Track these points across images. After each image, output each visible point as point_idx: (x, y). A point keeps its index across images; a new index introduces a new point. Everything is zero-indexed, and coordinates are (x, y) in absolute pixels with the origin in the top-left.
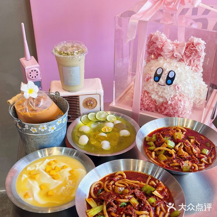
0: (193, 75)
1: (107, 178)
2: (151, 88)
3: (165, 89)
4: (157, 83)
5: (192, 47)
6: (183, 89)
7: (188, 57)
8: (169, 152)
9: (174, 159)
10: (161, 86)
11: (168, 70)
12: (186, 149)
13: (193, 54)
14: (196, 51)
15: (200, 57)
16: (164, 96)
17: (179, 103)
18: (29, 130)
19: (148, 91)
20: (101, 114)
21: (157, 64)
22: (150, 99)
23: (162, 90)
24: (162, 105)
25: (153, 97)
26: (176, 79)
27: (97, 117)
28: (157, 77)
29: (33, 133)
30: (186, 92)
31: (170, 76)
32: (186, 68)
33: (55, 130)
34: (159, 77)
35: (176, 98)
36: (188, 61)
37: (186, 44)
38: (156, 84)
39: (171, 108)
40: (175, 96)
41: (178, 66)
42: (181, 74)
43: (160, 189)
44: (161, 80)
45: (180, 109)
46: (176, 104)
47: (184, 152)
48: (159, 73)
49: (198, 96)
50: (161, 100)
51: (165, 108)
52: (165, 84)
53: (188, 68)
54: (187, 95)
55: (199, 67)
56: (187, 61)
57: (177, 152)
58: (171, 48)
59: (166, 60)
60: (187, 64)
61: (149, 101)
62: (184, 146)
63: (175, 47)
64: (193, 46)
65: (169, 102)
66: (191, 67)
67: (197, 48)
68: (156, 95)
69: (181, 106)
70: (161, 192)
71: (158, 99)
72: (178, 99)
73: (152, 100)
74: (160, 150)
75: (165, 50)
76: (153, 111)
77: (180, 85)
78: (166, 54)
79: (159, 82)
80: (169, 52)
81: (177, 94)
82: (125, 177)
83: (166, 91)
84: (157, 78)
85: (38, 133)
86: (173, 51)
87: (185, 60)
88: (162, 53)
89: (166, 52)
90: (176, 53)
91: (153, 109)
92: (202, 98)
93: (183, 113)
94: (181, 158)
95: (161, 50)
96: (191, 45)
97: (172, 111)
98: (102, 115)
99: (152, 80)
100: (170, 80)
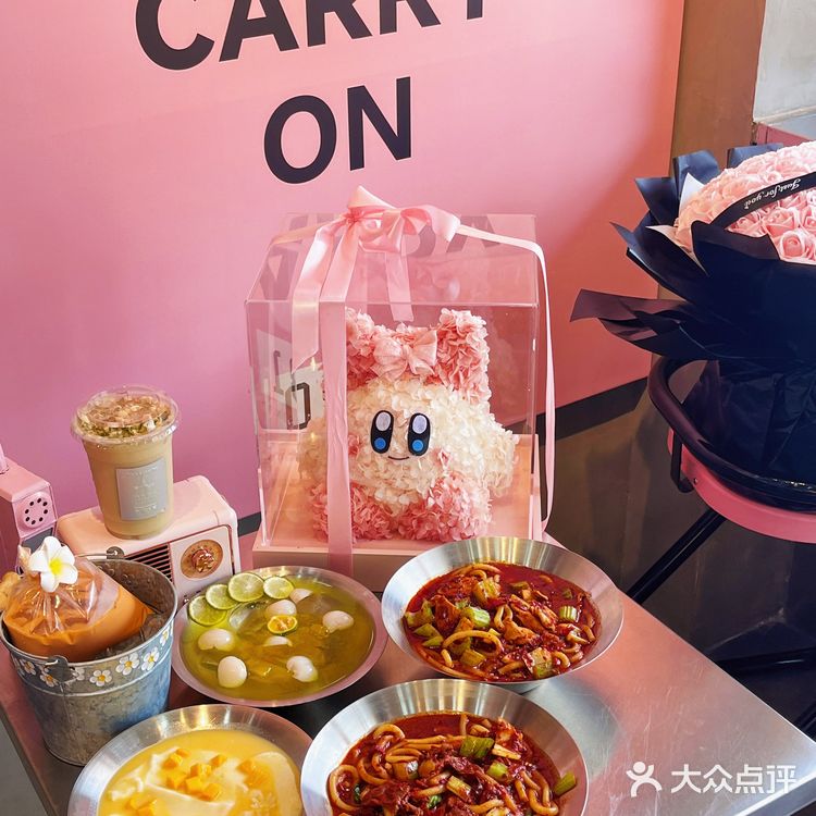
0: (472, 413)
1: (358, 752)
2: (368, 473)
3: (409, 468)
4: (384, 455)
5: (455, 340)
6: (456, 459)
7: (448, 368)
8: (485, 640)
9: (503, 654)
10: (397, 463)
11: (407, 415)
12: (522, 619)
13: (461, 356)
14: (468, 348)
15: (477, 362)
16: (410, 488)
17: (456, 498)
18: (86, 681)
19: (361, 484)
20: (242, 584)
21: (368, 400)
22: (372, 503)
23: (401, 472)
24: (408, 512)
25: (379, 496)
26: (433, 435)
27: (232, 595)
28: (381, 438)
29: (98, 689)
30: (466, 463)
31: (418, 430)
32: (450, 398)
33: (156, 663)
34: (387, 435)
35: (445, 486)
36: (451, 378)
37: (435, 333)
38: (381, 460)
39: (437, 516)
40: (441, 481)
41: (428, 397)
42: (442, 417)
43: (505, 737)
44: (394, 444)
45: (463, 515)
46: (450, 503)
47: (520, 629)
48: (382, 426)
49: (495, 468)
50: (405, 500)
51: (420, 521)
52: (409, 454)
53: (455, 397)
54: (469, 471)
55: (481, 389)
56: (448, 379)
57: (503, 633)
58: (397, 352)
59: (392, 385)
60: (452, 387)
61: (371, 511)
62: (515, 613)
63: (406, 347)
64: (455, 336)
65: (431, 502)
66: (460, 393)
67: (468, 341)
68: (386, 489)
69: (463, 506)
70: (510, 745)
71: (396, 499)
72: (451, 486)
73: (376, 507)
74: (458, 642)
75: (384, 361)
76: (384, 538)
77: (448, 449)
78: (388, 369)
79: (390, 453)
80: (395, 363)
81: (444, 474)
82: (402, 735)
83: (413, 473)
84: (381, 442)
85: (112, 685)
86: (404, 358)
87: (443, 377)
88: (375, 369)
89: (386, 366)
90: (416, 364)
91: (385, 532)
92: (505, 471)
93: (473, 524)
94: (520, 647)
95: (371, 360)
96: (450, 335)
97: (442, 525)
98: (245, 585)
99: (368, 449)
100: (418, 440)
